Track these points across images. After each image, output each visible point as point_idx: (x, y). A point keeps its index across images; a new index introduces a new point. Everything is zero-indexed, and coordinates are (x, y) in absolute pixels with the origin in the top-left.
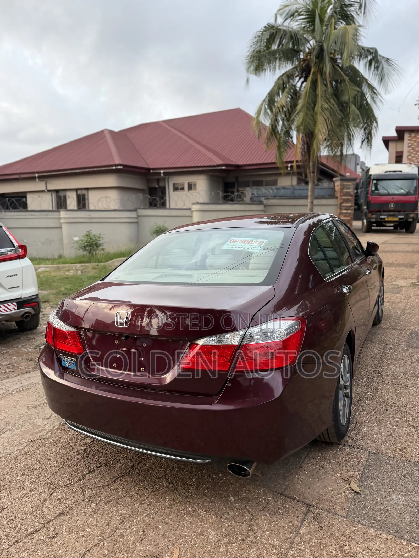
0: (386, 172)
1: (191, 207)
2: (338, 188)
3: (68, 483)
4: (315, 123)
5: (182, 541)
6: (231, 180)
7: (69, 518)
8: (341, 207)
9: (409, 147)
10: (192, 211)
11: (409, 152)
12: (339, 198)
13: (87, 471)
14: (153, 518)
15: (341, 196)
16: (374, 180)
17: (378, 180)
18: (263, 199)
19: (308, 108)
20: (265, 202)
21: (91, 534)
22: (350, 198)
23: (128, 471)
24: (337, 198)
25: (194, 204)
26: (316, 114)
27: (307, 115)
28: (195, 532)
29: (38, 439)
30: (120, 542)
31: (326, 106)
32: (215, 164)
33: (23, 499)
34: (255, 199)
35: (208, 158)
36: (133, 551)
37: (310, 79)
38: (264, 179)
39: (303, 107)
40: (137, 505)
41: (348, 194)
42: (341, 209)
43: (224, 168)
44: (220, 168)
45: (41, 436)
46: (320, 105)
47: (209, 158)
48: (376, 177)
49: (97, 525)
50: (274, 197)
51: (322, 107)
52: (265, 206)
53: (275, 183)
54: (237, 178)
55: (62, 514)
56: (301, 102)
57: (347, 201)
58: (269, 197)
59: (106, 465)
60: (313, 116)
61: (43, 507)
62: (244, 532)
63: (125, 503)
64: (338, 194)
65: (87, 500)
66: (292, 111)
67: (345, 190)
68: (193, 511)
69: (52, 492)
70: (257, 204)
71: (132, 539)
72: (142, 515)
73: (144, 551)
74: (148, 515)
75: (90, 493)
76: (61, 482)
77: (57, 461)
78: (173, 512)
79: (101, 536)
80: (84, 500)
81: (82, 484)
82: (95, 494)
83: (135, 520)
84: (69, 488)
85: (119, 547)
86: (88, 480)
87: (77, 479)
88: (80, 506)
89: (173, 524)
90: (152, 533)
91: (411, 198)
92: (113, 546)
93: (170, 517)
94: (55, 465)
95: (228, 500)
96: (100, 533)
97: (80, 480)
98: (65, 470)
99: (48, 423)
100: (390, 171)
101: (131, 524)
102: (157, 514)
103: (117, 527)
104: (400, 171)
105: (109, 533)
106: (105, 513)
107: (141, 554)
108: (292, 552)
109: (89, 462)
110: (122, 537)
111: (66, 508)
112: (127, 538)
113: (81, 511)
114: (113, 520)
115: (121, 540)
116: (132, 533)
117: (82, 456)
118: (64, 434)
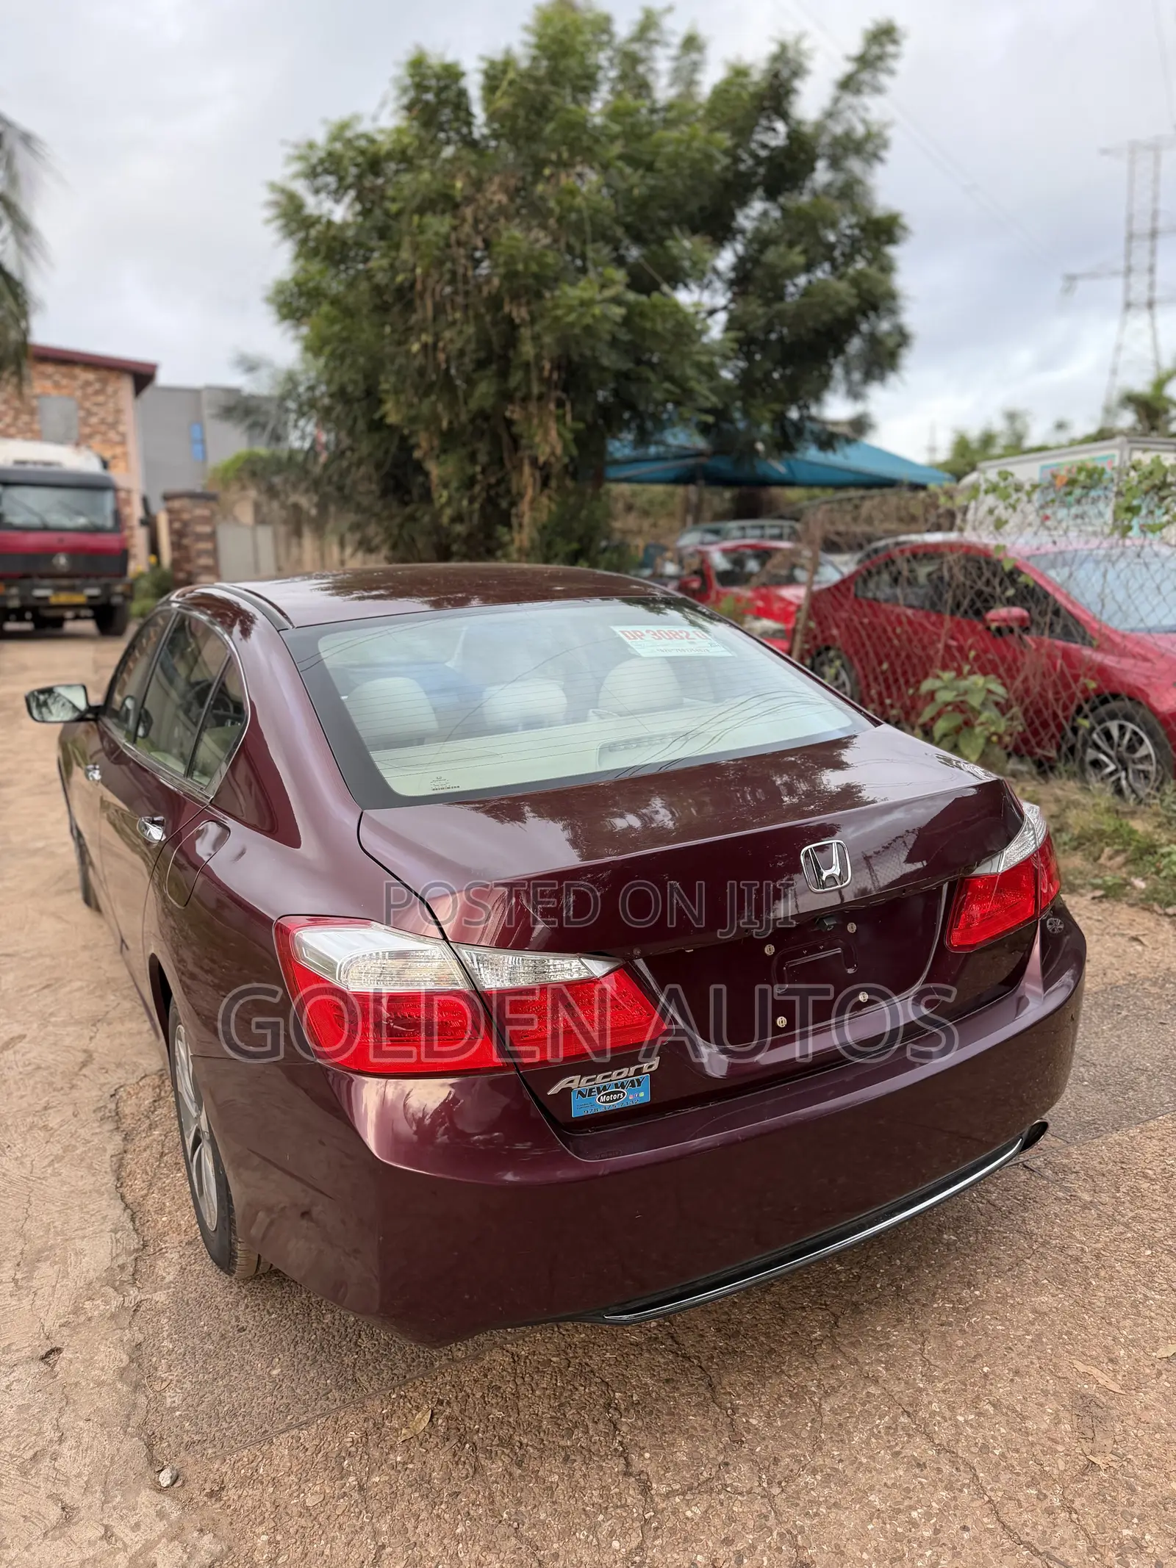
0: (21, 463)
3: (637, 1524)
5: (1052, 1350)
7: (835, 1553)
13: (615, 1465)
14: (946, 1373)
17: (6, 484)
21: (940, 1510)
23: (698, 1370)
28: (1032, 1323)
30: (1003, 1455)
36: (1051, 1439)
40: (873, 1390)
49: (908, 1490)
71: (1003, 1430)
72: (920, 1390)
73: (1057, 1421)
74: (930, 1379)
75: (741, 1475)
76: (616, 1544)
77: (458, 1539)
78: (944, 1335)
79: (961, 1491)
80: (768, 1497)
81: (678, 1487)
82: (759, 1466)
83: (935, 1407)
84: (669, 1524)
85: (1023, 1463)
86: (667, 1470)
87: (633, 1496)
88: (792, 1511)
89: (984, 1345)
90: (1001, 1390)
91: (110, 541)
92: (1012, 1472)
93: (960, 1343)
94: (477, 1548)
95: (948, 1245)
96: (946, 1488)
97: (645, 1489)
98: (543, 1522)
99: (107, 1528)
100: (35, 463)
101: (944, 1418)
102: (933, 1361)
103: (941, 1449)
104: (59, 464)
105: (957, 1469)
106: (864, 1461)
107: (1068, 1427)
108: (1137, 1226)
109: (563, 1448)
110: (985, 1449)
111: (779, 1550)
112: (993, 1437)
113: (816, 1514)
114: (907, 1452)
115: (997, 1452)
116: (981, 1426)
117: (507, 1460)
118: (258, 1493)
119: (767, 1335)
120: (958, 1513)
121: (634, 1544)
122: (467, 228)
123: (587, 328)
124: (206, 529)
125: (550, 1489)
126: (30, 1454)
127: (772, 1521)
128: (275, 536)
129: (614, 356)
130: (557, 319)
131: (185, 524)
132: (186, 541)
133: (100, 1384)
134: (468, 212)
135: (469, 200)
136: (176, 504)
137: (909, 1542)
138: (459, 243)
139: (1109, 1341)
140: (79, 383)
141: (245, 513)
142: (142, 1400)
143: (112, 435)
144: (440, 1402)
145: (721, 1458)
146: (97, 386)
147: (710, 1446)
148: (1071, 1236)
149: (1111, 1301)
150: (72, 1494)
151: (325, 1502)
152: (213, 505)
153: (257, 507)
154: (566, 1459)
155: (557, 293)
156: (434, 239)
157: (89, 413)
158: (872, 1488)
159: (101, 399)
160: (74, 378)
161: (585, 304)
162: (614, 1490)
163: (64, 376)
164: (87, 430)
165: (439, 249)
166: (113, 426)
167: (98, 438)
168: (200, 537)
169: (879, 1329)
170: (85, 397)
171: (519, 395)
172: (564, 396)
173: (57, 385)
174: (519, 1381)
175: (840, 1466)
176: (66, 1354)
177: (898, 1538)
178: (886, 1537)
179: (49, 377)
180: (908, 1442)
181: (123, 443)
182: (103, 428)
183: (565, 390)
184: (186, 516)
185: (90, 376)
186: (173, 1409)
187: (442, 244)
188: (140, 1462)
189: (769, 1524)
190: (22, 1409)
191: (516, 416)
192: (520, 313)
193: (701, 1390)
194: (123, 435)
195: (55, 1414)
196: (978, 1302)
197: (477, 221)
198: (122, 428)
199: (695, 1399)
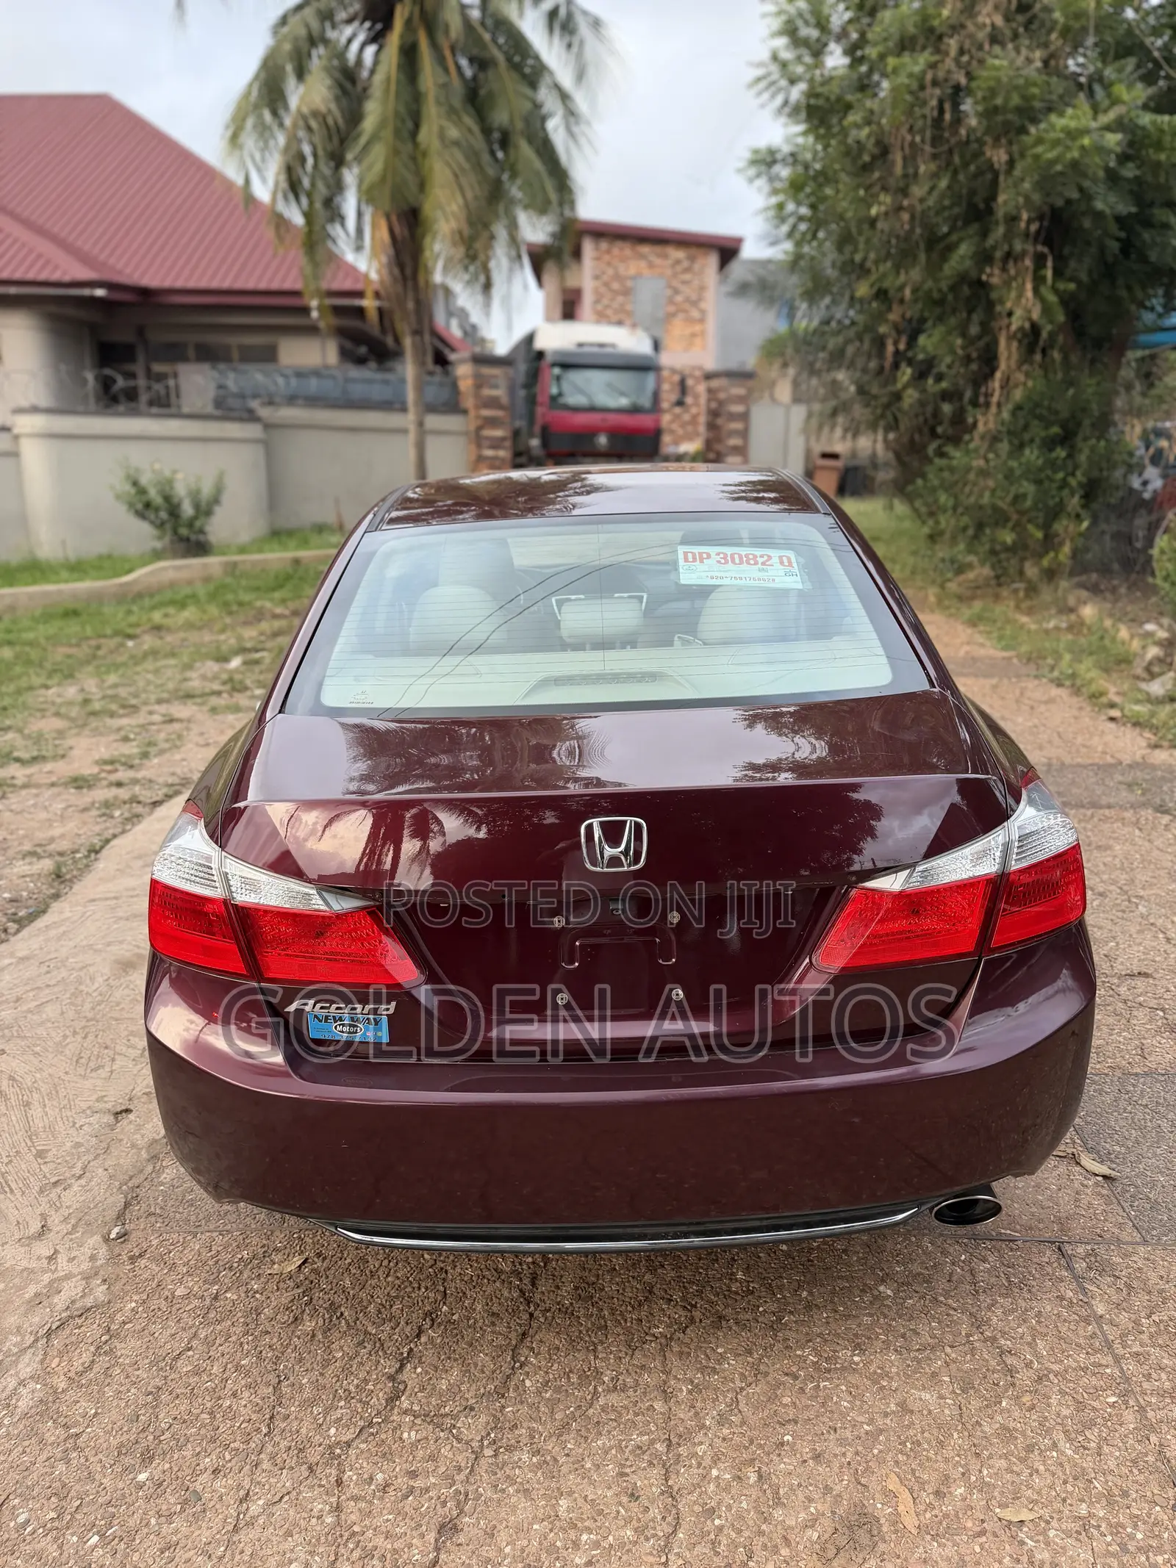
0: (580, 345)
1: (8, 424)
2: (465, 385)
3: (361, 1423)
4: (422, 186)
5: (880, 1452)
6: (122, 335)
7: (486, 1533)
8: (478, 440)
9: (597, 277)
10: (17, 437)
11: (596, 291)
12: (472, 413)
13: (389, 1366)
14: (743, 1423)
15: (477, 407)
16: (554, 365)
17: (566, 366)
18: (254, 404)
19: (397, 132)
20: (264, 412)
21: (611, 1545)
22: (499, 413)
23: (526, 1316)
24: (465, 412)
25: (19, 411)
26: (424, 154)
27: (396, 152)
28: (886, 1415)
29: (71, 1317)
30: (720, 1528)
31: (453, 133)
32: (67, 278)
33: (242, 1536)
34: (232, 402)
35: (33, 256)
36: (785, 1538)
37: (394, 39)
38: (234, 340)
39: (382, 124)
40: (658, 1405)
41: (493, 403)
42: (479, 446)
43: (100, 292)
44: (86, 292)
45: (73, 1302)
46: (435, 129)
47: (40, 256)
48: (559, 359)
49: (600, 1512)
50: (292, 400)
51: (442, 136)
52: (268, 426)
53: (268, 355)
54: (141, 331)
55: (448, 1528)
56: (373, 112)
57: (492, 422)
58: (277, 399)
59: (433, 1320)
60: (414, 159)
61: (354, 1534)
62: (993, 1363)
63: (620, 1415)
64: (469, 402)
65: (488, 1452)
66: (348, 134)
67: (487, 392)
68: (827, 1360)
69: (334, 1472)
70: (241, 420)
71: (744, 1505)
72: (703, 1426)
73: (812, 1523)
74: (722, 1420)
75: (472, 1427)
76: (333, 1431)
77: (238, 1368)
78: (779, 1384)
79: (647, 1539)
80: (477, 1456)
81: (416, 1408)
82: (496, 1423)
83: (700, 1450)
84: (383, 1436)
85: (734, 1545)
86: (423, 1389)
87: (378, 1400)
88: (485, 1476)
89: (812, 1414)
90: (784, 1465)
91: (645, 421)
92: (713, 1549)
93: (786, 1400)
94: (243, 1382)
95: (878, 1298)
96: (636, 1530)
97: (393, 1399)
98: (301, 1386)
99: (56, 1252)
100: (592, 345)
101: (699, 1465)
102: (741, 1405)
103: (669, 1492)
104: (613, 346)
105: (664, 1518)
106: (588, 1465)
107: (815, 1536)
108: (1130, 1367)
109: (366, 1333)
110: (711, 1512)
111: (444, 1504)
112: (729, 1507)
113: (503, 1491)
114: (633, 1478)
115: (717, 1522)
116: (727, 1489)
117: (320, 1322)
118: (157, 1269)
119: (612, 1313)
120: (624, 1558)
121: (344, 1439)
122: (949, 63)
123: (1075, 164)
124: (738, 408)
125: (326, 1363)
126: (53, 1180)
127: (462, 1477)
128: (810, 415)
129: (1112, 199)
130: (1037, 157)
131: (721, 403)
132: (719, 421)
133: (133, 1146)
134: (953, 44)
135: (956, 28)
136: (715, 383)
137: (557, 1559)
138: (935, 83)
139: (956, 1473)
140: (670, 262)
141: (784, 391)
142: (150, 1168)
143: (695, 314)
144: (319, 1255)
145: (472, 1401)
146: (686, 264)
147: (474, 1387)
148: (1032, 1345)
149: (1007, 1434)
150: (54, 1220)
151: (187, 1297)
152: (750, 383)
153: (796, 384)
154: (361, 1344)
155: (1043, 126)
156: (906, 81)
157: (676, 292)
158: (571, 1493)
159: (687, 277)
160: (665, 256)
161: (1073, 135)
162: (370, 1387)
163: (659, 256)
164: (671, 309)
165: (911, 93)
166: (695, 303)
167: (681, 316)
168: (733, 417)
169: (720, 1350)
170: (675, 275)
171: (998, 254)
172: (1046, 250)
173: (651, 266)
174: (385, 1263)
175: (562, 1460)
176: (131, 1116)
177: (552, 1549)
178: (540, 1544)
179: (642, 257)
180: (645, 1469)
181: (702, 321)
182: (687, 306)
183: (1048, 242)
184: (722, 396)
185: (679, 254)
186: (162, 1184)
187: (915, 86)
188: (112, 1214)
189: (457, 1477)
190: (78, 1145)
191: (995, 280)
192: (999, 156)
193: (513, 1335)
194: (703, 312)
195: (91, 1157)
196: (850, 1368)
197: (962, 52)
198: (703, 305)
199: (500, 1341)
